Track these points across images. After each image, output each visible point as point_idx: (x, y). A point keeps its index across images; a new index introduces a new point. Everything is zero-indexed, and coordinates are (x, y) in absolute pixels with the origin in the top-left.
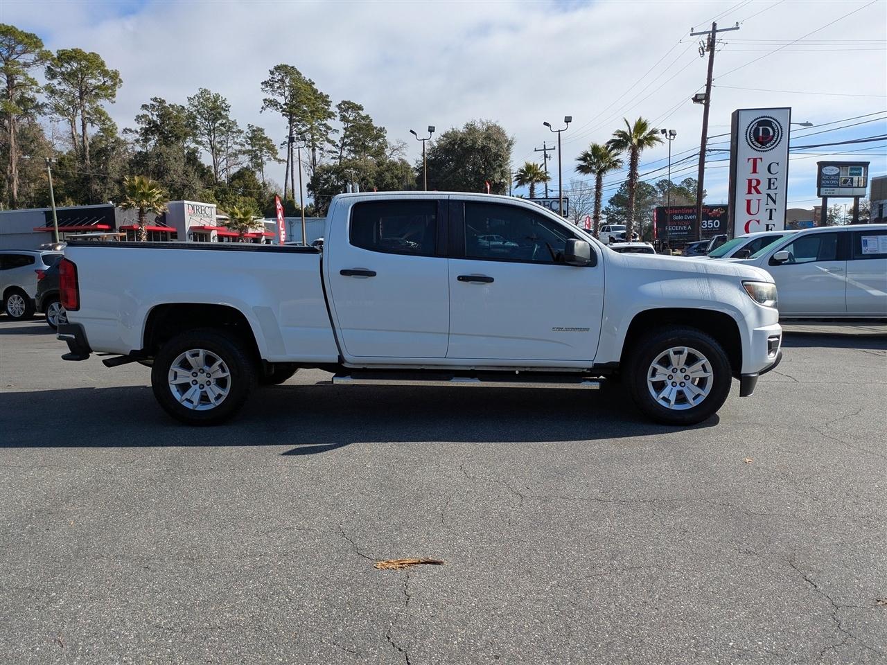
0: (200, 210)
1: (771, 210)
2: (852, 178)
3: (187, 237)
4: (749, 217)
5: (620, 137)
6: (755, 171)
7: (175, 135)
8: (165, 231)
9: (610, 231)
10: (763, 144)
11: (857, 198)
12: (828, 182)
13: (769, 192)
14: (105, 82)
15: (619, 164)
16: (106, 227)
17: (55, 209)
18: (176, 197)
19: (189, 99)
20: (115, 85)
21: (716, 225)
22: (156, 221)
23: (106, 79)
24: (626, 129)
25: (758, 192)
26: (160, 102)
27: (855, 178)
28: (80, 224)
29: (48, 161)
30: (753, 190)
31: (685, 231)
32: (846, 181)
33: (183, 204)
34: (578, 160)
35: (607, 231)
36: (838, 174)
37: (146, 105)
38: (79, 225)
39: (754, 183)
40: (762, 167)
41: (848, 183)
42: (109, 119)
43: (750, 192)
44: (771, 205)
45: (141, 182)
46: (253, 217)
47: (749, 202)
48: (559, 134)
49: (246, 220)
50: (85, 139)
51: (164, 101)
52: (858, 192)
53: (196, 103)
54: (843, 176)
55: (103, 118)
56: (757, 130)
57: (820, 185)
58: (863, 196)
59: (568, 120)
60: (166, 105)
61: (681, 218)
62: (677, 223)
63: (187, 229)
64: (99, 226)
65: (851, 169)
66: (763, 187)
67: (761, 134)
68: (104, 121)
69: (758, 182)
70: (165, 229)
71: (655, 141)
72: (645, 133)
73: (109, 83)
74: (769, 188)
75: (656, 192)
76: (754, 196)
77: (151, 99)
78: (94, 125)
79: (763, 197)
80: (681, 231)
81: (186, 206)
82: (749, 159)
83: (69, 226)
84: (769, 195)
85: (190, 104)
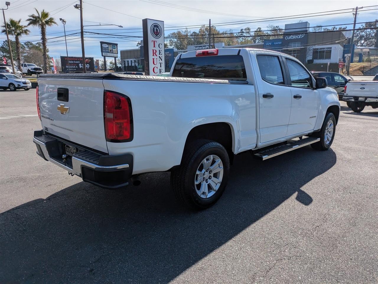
1: (161, 63)
2: (113, 50)
4: (154, 66)
5: (34, 18)
6: (154, 47)
9: (26, 66)
10: (157, 35)
11: (115, 58)
12: (105, 50)
13: (160, 56)
15: (28, 32)
21: (88, 66)
24: (37, 15)
25: (156, 56)
27: (114, 49)
30: (155, 55)
31: (75, 69)
32: (111, 51)
34: (3, 27)
35: (24, 66)
36: (108, 47)
39: (155, 52)
40: (157, 45)
41: (111, 52)
43: (153, 55)
44: (161, 61)
47: (153, 59)
48: (3, 11)
52: (115, 55)
54: (110, 48)
56: (154, 29)
57: (102, 52)
58: (117, 57)
59: (8, 4)
61: (73, 62)
62: (71, 64)
65: (112, 46)
66: (158, 53)
67: (155, 31)
69: (156, 51)
71: (53, 23)
72: (47, 19)
74: (160, 54)
75: (25, 47)
76: (155, 57)
79: (158, 57)
80: (73, 68)
82: (152, 41)
84: (160, 57)
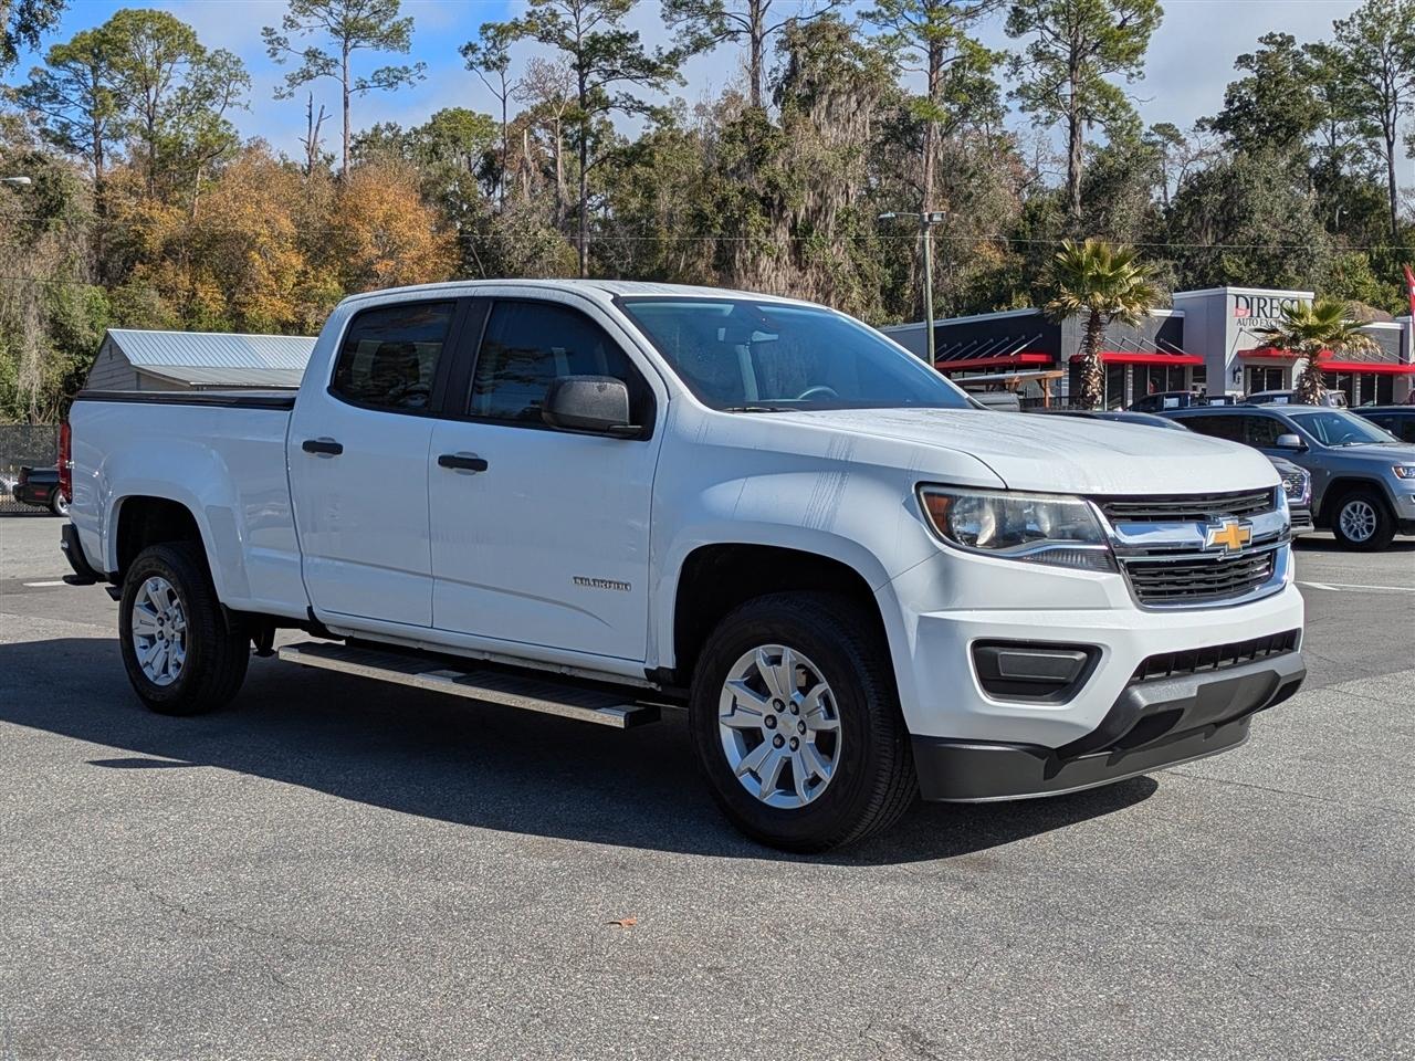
0: (1267, 309)
3: (1228, 377)
7: (1288, 121)
8: (1180, 364)
14: (1125, 20)
16: (1042, 358)
17: (932, 323)
18: (1263, 278)
19: (1339, 25)
20: (1147, 22)
22: (1157, 341)
23: (1127, 14)
26: (1281, 44)
28: (990, 355)
29: (926, 219)
33: (1224, 296)
37: (1247, 57)
38: (987, 356)
42: (1125, 107)
45: (1096, 253)
46: (1343, 322)
49: (1324, 329)
50: (1075, 158)
51: (1291, 40)
53: (1357, 33)
55: (1112, 105)
60: (1295, 48)
63: (1229, 358)
64: (1026, 358)
68: (1113, 111)
70: (1177, 359)
73: (1134, 21)
77: (1260, 40)
78: (1094, 123)
81: (1231, 301)
83: (970, 358)
85: (1339, 38)
